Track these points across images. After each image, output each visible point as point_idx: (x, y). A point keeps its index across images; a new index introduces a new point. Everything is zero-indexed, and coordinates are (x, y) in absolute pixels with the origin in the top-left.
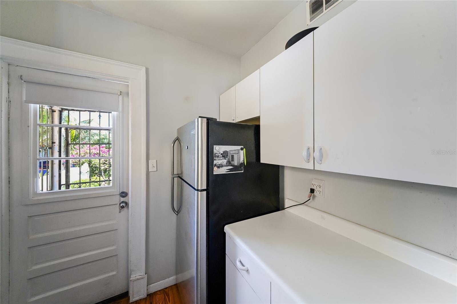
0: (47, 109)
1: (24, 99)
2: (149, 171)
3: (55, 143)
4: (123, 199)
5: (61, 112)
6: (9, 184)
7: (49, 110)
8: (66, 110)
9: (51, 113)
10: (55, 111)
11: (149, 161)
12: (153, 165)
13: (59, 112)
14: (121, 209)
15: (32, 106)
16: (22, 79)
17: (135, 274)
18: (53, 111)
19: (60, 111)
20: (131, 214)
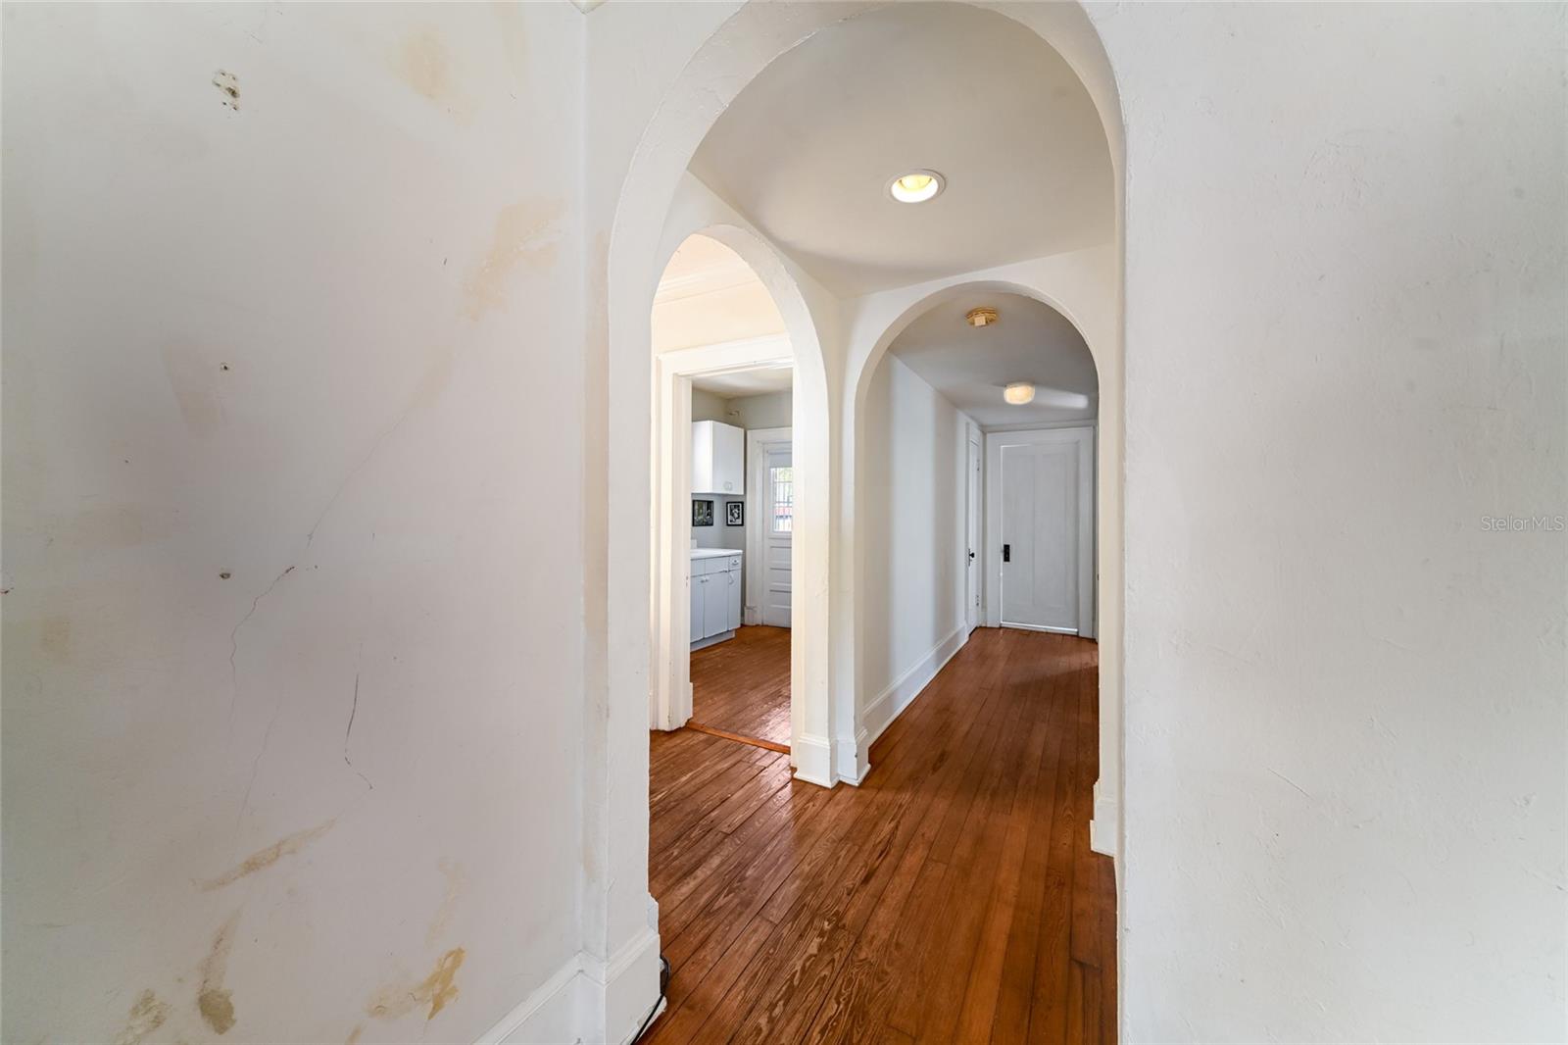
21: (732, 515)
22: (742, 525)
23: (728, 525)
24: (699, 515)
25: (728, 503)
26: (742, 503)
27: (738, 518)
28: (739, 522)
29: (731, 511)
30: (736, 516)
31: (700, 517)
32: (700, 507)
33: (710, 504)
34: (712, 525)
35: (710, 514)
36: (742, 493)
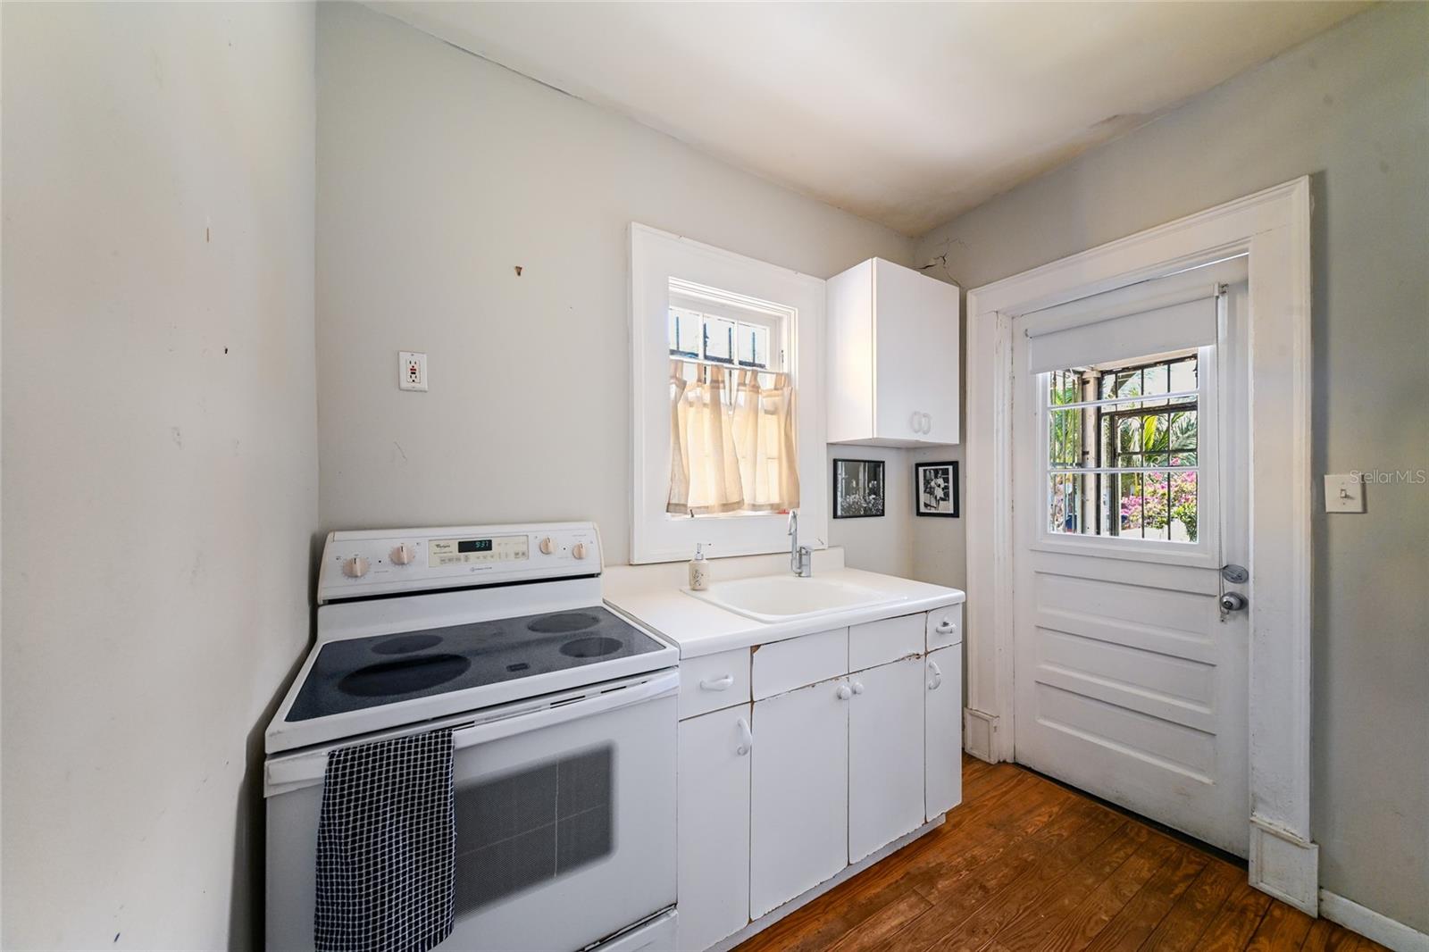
0: (1074, 381)
1: (1030, 368)
2: (1327, 510)
3: (1088, 453)
4: (1230, 587)
5: (1100, 382)
6: (1013, 511)
7: (1076, 382)
8: (1110, 372)
9: (1081, 387)
10: (1088, 382)
11: (1326, 477)
12: (1342, 490)
13: (1096, 382)
14: (1226, 611)
15: (1040, 376)
16: (1027, 335)
17: (1271, 818)
18: (1085, 382)
19: (1098, 378)
20: (1255, 631)
21: (930, 491)
22: (956, 514)
23: (919, 514)
24: (848, 493)
25: (918, 465)
26: (955, 464)
27: (945, 498)
28: (948, 507)
29: (927, 482)
30: (939, 493)
31: (851, 499)
32: (852, 475)
33: (876, 468)
34: (883, 514)
35: (877, 491)
36: (957, 441)
